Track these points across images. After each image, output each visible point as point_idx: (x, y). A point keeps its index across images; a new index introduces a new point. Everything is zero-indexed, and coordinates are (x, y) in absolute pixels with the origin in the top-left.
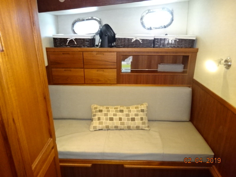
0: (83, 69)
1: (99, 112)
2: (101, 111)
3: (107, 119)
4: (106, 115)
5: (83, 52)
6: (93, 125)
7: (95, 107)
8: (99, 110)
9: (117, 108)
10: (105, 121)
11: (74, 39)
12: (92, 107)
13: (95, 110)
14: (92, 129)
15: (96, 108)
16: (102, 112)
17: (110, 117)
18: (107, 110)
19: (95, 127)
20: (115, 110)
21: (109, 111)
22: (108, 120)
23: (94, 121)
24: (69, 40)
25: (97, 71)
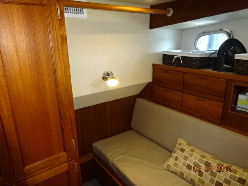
0: (182, 93)
1: (180, 151)
2: (183, 150)
3: (184, 164)
4: (186, 158)
5: (184, 73)
6: (168, 162)
7: (181, 142)
8: (182, 148)
9: (204, 157)
10: (181, 165)
11: (181, 57)
12: (178, 141)
13: (179, 146)
14: (165, 166)
15: (180, 144)
16: (183, 152)
17: (189, 163)
18: (190, 153)
19: (169, 166)
20: (199, 157)
21: (191, 155)
22: (185, 166)
23: (172, 158)
24: (175, 57)
25: (198, 99)
